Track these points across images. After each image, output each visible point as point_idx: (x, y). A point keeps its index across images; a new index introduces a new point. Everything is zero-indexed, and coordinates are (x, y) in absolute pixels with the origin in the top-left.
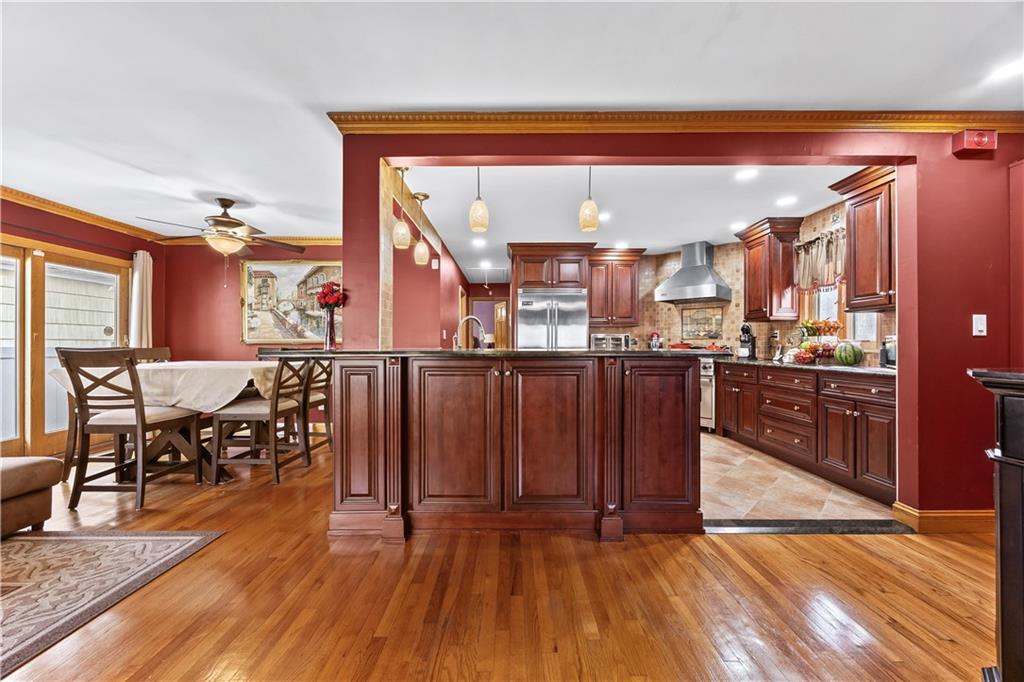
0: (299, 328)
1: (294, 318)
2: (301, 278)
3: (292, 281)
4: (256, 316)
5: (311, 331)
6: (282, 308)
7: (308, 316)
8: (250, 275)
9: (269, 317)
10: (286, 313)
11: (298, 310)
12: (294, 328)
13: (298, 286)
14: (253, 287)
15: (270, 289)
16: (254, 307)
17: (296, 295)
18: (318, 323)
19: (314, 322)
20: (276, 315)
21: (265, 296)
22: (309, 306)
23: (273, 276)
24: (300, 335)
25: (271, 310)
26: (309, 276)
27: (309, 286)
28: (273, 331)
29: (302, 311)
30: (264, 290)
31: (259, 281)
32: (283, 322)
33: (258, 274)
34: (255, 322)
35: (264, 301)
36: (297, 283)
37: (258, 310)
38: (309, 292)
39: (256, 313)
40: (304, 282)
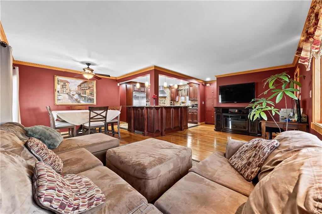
0: (78, 100)
1: (76, 96)
2: (79, 84)
3: (75, 85)
4: (61, 95)
5: (83, 101)
6: (72, 93)
7: (82, 96)
8: (58, 81)
9: (67, 96)
10: (73, 95)
11: (78, 94)
12: (76, 100)
13: (78, 86)
14: (60, 85)
15: (67, 87)
16: (60, 92)
17: (77, 89)
18: (85, 98)
19: (84, 98)
20: (69, 95)
21: (65, 89)
22: (82, 93)
23: (68, 82)
24: (79, 102)
25: (67, 94)
26: (82, 84)
27: (82, 87)
28: (68, 101)
29: (79, 94)
30: (64, 87)
31: (62, 83)
32: (72, 98)
33: (62, 81)
34: (60, 98)
35: (64, 90)
36: (78, 85)
37: (62, 93)
38: (82, 89)
39: (61, 94)
40: (80, 85)
